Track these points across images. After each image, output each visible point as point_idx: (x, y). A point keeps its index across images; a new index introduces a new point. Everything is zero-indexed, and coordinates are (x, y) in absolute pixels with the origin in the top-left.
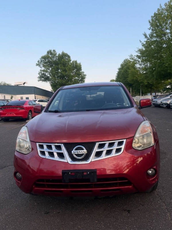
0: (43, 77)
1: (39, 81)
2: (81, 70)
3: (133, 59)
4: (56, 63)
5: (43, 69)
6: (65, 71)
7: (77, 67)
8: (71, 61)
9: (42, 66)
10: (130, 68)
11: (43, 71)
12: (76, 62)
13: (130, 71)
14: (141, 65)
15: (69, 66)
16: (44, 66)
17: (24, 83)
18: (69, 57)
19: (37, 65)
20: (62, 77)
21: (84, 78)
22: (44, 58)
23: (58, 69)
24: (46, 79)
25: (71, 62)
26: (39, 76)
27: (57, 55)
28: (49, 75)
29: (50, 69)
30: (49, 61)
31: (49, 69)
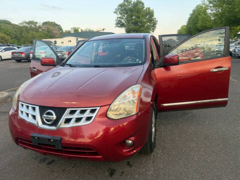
0: (119, 24)
1: (116, 27)
2: (153, 16)
3: (205, 4)
4: (131, 10)
5: (119, 16)
6: (138, 17)
7: (150, 14)
8: (144, 7)
9: (118, 13)
10: (201, 14)
11: (120, 18)
12: (149, 8)
13: (200, 17)
14: (212, 10)
15: (142, 13)
16: (120, 13)
17: (104, 29)
18: (143, 4)
19: (115, 12)
20: (136, 23)
21: (156, 24)
22: (121, 6)
23: (132, 16)
24: (122, 25)
25: (145, 9)
26: (115, 22)
27: (132, 3)
28: (124, 22)
29: (126, 16)
30: (125, 9)
31: (124, 16)
